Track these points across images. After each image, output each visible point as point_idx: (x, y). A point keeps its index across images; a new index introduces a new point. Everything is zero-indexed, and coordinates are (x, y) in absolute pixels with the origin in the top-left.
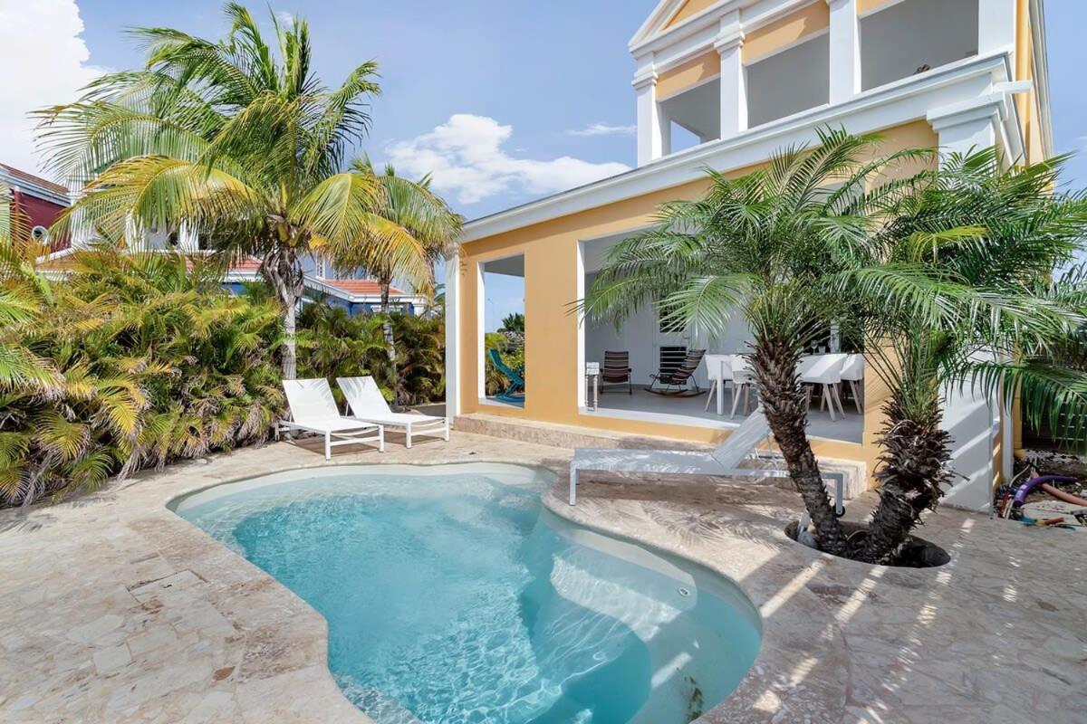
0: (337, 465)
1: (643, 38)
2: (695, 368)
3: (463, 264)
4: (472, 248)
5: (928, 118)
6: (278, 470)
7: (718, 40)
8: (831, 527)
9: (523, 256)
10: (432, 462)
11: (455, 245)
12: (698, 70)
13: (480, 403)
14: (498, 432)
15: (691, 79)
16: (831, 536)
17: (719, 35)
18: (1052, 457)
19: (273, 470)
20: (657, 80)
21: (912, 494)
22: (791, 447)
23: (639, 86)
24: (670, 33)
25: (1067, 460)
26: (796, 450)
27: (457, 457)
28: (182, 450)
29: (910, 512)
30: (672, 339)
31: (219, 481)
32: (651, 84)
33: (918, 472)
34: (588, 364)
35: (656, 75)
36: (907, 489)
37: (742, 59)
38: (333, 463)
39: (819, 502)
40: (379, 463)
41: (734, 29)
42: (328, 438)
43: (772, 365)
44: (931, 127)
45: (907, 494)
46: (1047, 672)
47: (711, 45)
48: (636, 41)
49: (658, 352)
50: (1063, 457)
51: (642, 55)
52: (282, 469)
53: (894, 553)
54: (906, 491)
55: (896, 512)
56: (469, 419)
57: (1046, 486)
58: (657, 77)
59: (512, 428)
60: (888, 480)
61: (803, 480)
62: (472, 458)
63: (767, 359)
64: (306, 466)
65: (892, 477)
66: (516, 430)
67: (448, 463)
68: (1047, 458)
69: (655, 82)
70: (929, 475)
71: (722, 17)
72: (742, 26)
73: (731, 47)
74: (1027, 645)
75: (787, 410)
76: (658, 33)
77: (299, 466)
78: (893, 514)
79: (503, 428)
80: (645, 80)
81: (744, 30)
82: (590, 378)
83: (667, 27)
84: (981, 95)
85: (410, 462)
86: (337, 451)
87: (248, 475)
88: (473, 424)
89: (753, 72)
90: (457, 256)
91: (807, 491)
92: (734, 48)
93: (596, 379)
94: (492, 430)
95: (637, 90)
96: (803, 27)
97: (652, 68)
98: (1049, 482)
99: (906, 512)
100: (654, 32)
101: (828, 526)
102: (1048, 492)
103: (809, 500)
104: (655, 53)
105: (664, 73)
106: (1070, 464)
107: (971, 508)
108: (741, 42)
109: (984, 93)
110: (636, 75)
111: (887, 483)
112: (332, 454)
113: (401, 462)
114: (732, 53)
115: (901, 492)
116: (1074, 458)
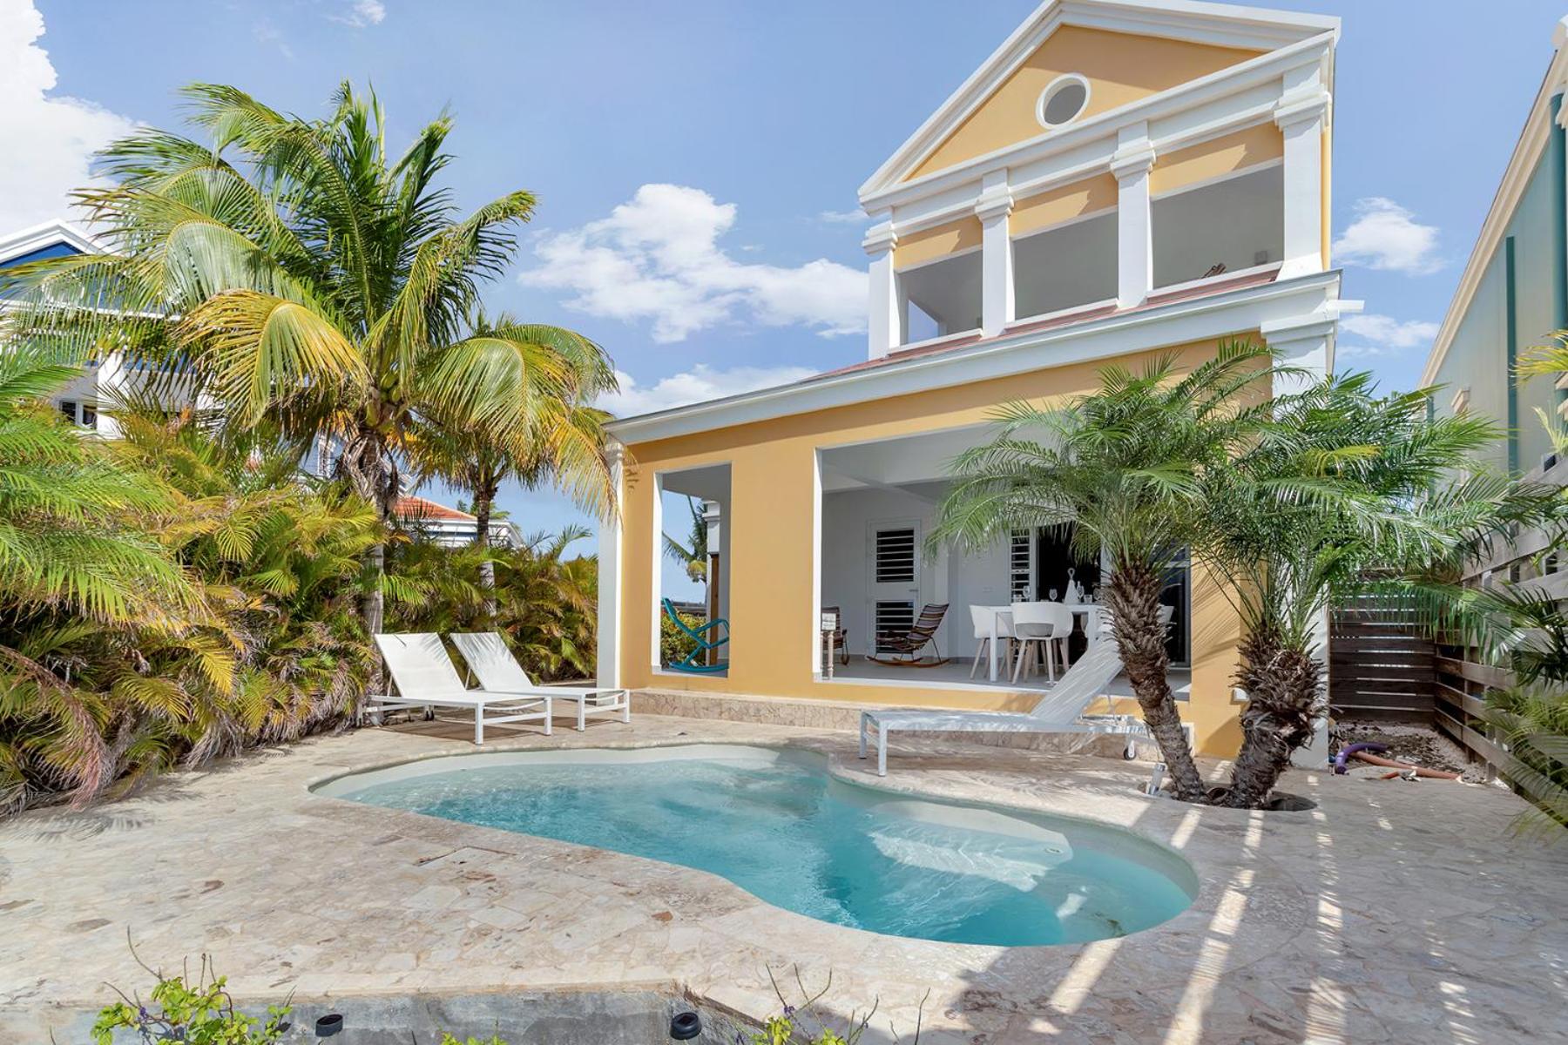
0: (495, 751)
1: (876, 190)
2: (935, 628)
3: (630, 473)
4: (644, 452)
5: (1263, 331)
6: (416, 757)
7: (979, 203)
8: (1193, 780)
9: (729, 466)
10: (638, 745)
11: (619, 446)
12: (953, 238)
13: (654, 673)
14: (692, 710)
15: (942, 248)
16: (1193, 791)
17: (981, 198)
18: (1353, 729)
19: (410, 757)
20: (896, 244)
21: (1287, 731)
22: (1152, 690)
23: (870, 250)
24: (913, 187)
25: (1369, 732)
26: (1157, 692)
27: (667, 738)
28: (262, 731)
29: (1285, 750)
30: (895, 592)
31: (347, 770)
32: (888, 249)
33: (1295, 706)
34: (825, 615)
35: (895, 237)
36: (1282, 725)
37: (1010, 232)
38: (490, 748)
39: (1181, 752)
40: (559, 748)
41: (998, 193)
42: (480, 714)
43: (1135, 596)
44: (1265, 340)
45: (1282, 731)
46: (1446, 869)
47: (972, 208)
48: (870, 189)
49: (874, 609)
50: (1365, 729)
51: (875, 208)
52: (421, 755)
53: (1263, 801)
54: (1281, 728)
55: (1269, 752)
56: (645, 694)
57: (1360, 753)
58: (896, 239)
59: (719, 704)
60: (1261, 718)
61: (1164, 727)
62: (683, 740)
63: (1129, 589)
64: (453, 752)
65: (1266, 715)
66: (725, 706)
67: (658, 746)
68: (1348, 730)
69: (894, 246)
70: (1304, 709)
71: (985, 174)
72: (1010, 190)
73: (997, 214)
74: (1422, 855)
75: (1149, 647)
76: (897, 184)
77: (444, 753)
78: (1266, 754)
79: (703, 704)
80: (881, 243)
81: (1014, 195)
82: (825, 633)
83: (909, 178)
84: (1315, 312)
85: (605, 745)
86: (490, 733)
87: (381, 763)
88: (652, 701)
89: (1022, 248)
90: (620, 463)
91: (1167, 740)
92: (1002, 215)
93: (831, 636)
94: (685, 708)
95: (869, 253)
96: (1086, 202)
97: (891, 228)
98: (1362, 749)
99: (1281, 752)
100: (892, 182)
101: (1189, 780)
102: (1365, 760)
103: (1169, 751)
104: (894, 209)
105: (906, 236)
106: (1373, 735)
107: (1310, 766)
108: (1009, 209)
109: (1319, 310)
110: (867, 233)
111: (1262, 721)
112: (485, 737)
113: (591, 745)
114: (999, 222)
115: (1276, 729)
116: (1376, 729)
